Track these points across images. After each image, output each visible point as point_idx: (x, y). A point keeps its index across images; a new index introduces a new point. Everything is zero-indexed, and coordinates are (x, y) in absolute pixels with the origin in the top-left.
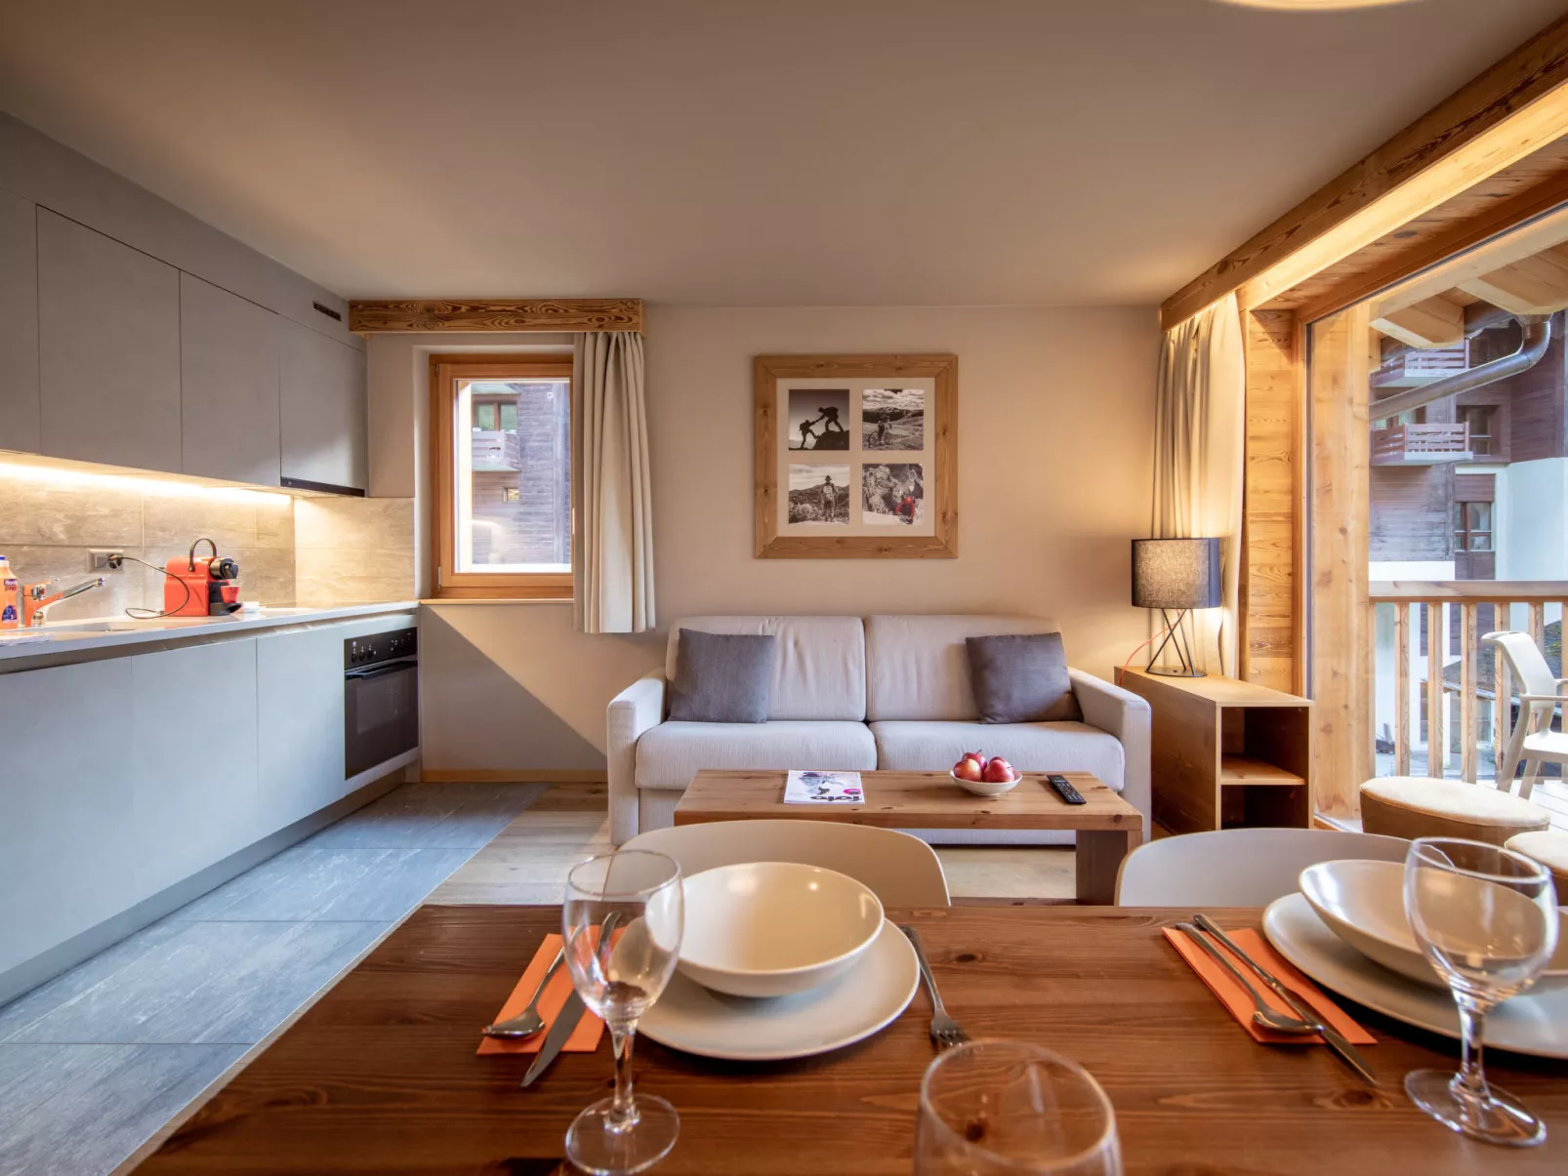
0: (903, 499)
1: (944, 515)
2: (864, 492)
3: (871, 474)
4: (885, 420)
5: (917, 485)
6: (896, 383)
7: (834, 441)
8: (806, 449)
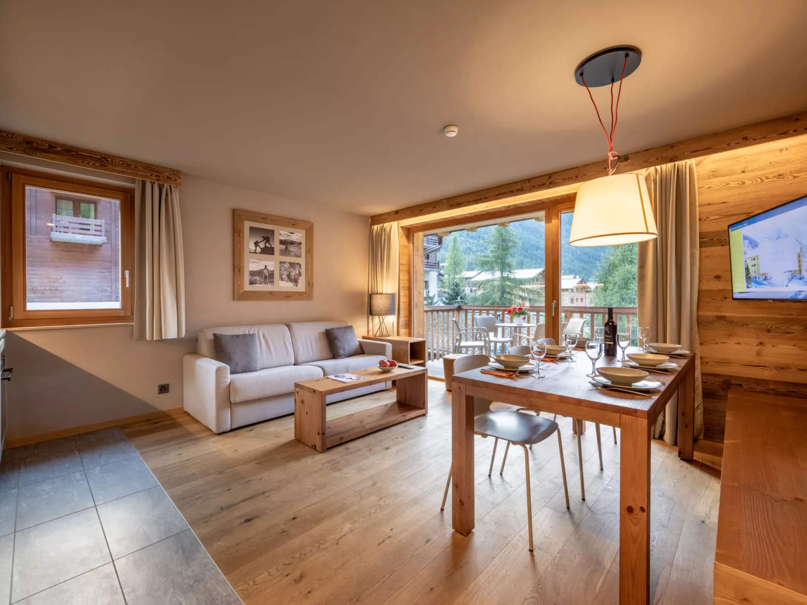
0: (294, 277)
1: (309, 283)
2: (280, 273)
3: (283, 266)
4: (288, 244)
5: (299, 271)
6: (292, 230)
7: (268, 251)
8: (257, 253)
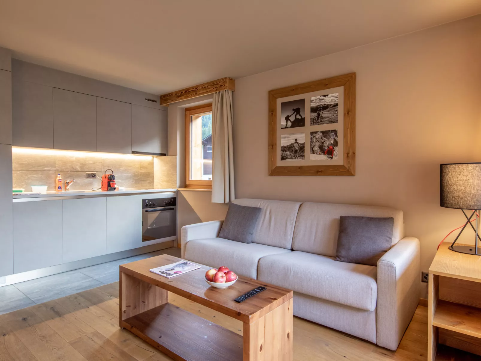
0: (328, 147)
1: (348, 154)
2: (311, 145)
3: (314, 137)
4: (320, 111)
5: (335, 140)
6: (324, 92)
7: (299, 123)
8: (288, 128)
